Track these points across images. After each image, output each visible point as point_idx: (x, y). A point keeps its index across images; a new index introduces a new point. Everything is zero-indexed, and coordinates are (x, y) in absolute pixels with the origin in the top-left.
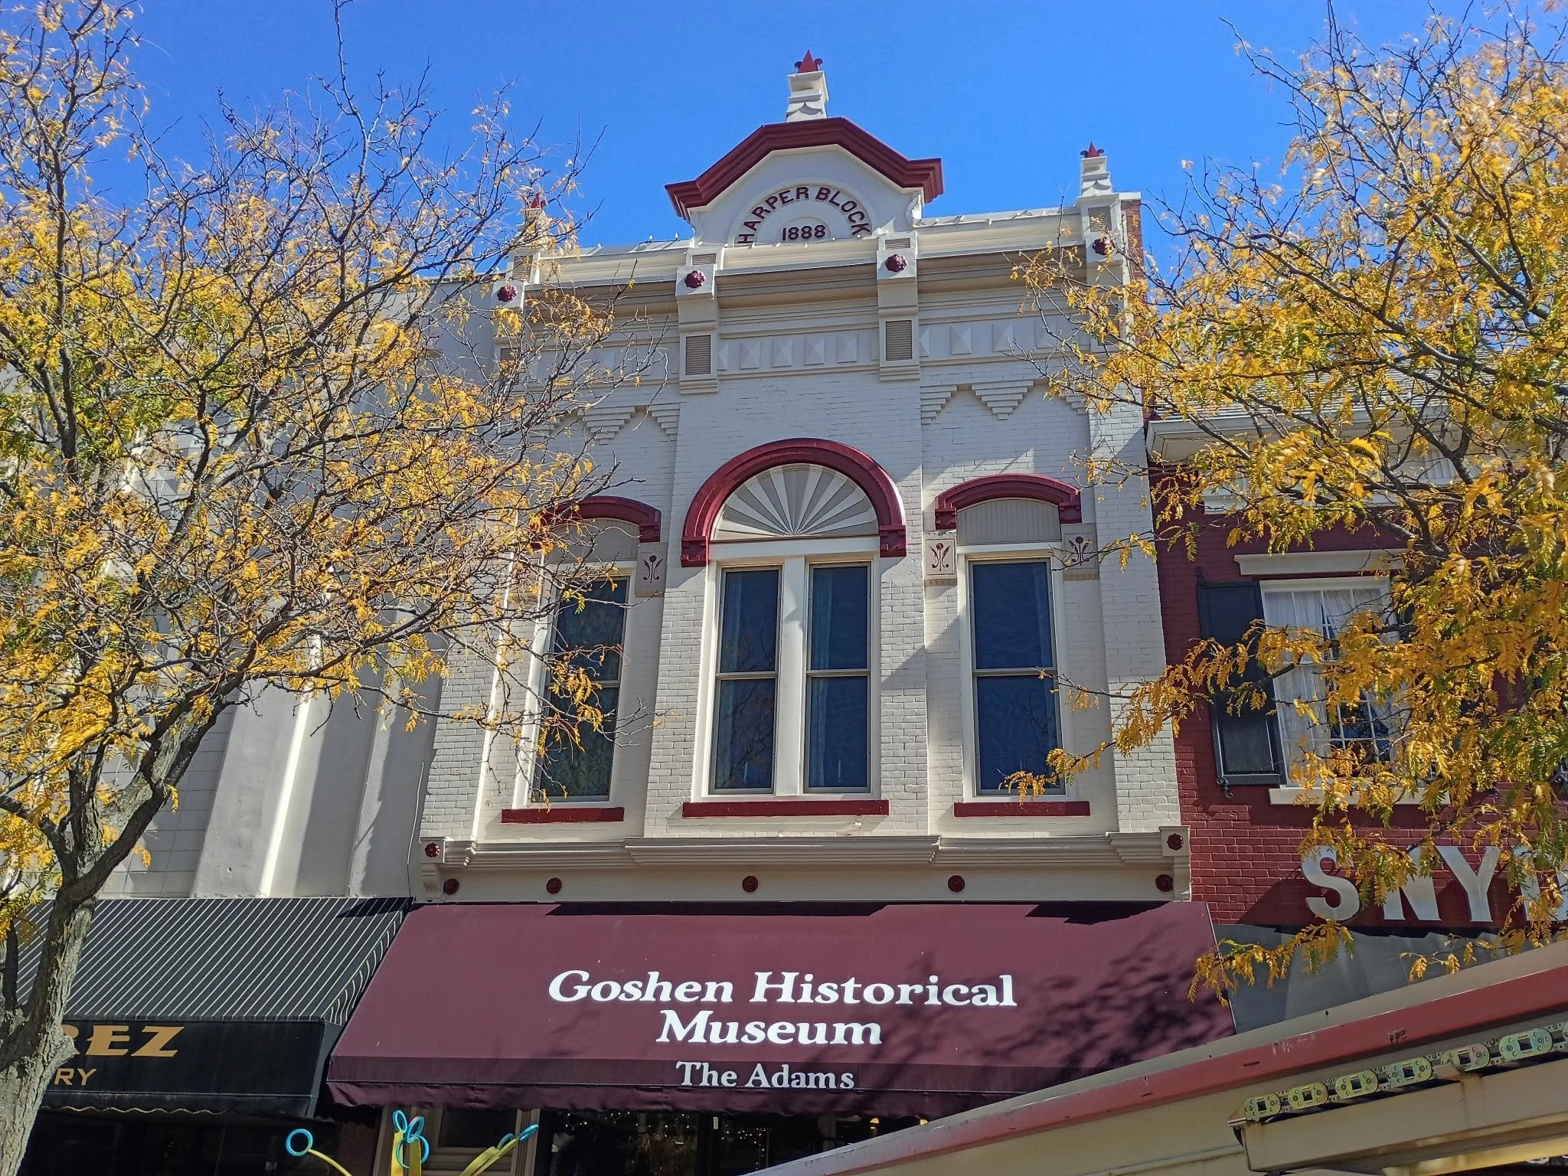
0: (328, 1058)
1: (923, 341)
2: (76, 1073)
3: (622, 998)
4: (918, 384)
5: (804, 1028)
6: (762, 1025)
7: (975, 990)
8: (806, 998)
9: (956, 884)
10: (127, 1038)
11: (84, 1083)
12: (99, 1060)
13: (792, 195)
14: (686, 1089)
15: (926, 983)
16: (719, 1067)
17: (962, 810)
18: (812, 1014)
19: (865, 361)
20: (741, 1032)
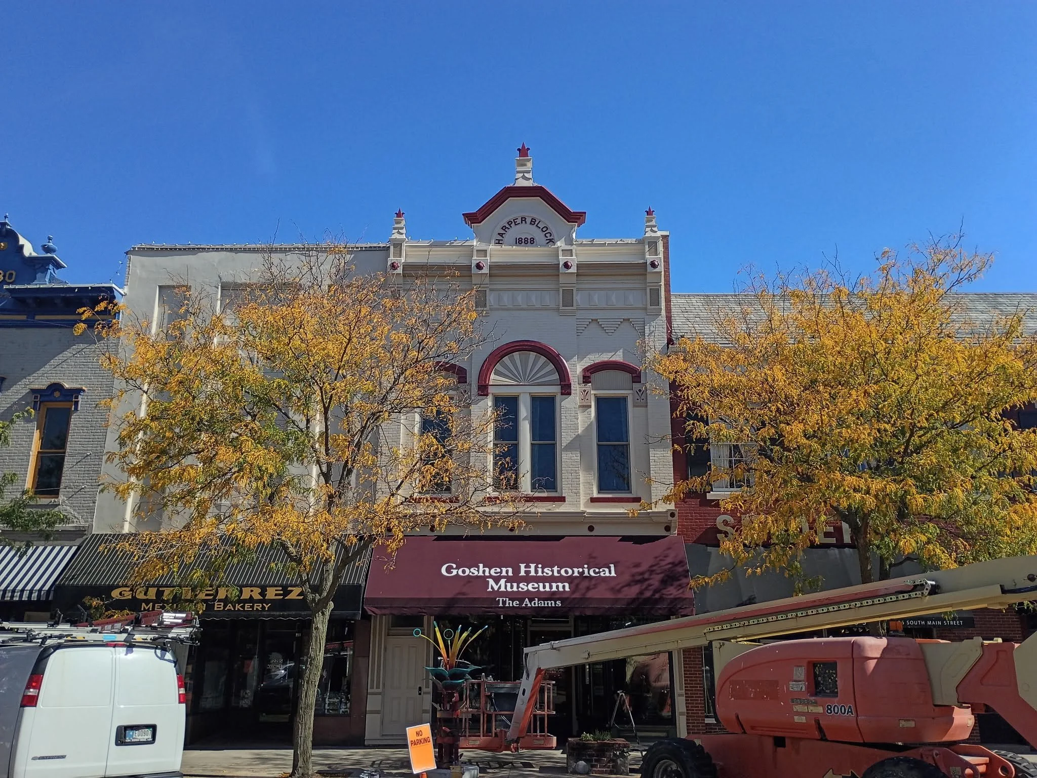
0: (363, 598)
1: (578, 298)
2: (263, 605)
3: (471, 574)
4: (576, 317)
5: (541, 585)
6: (526, 584)
7: (601, 570)
8: (540, 574)
9: (591, 529)
10: (282, 592)
11: (267, 609)
12: (271, 601)
13: (519, 221)
14: (501, 607)
15: (583, 568)
16: (513, 600)
17: (593, 500)
18: (543, 580)
19: (553, 306)
20: (518, 587)
